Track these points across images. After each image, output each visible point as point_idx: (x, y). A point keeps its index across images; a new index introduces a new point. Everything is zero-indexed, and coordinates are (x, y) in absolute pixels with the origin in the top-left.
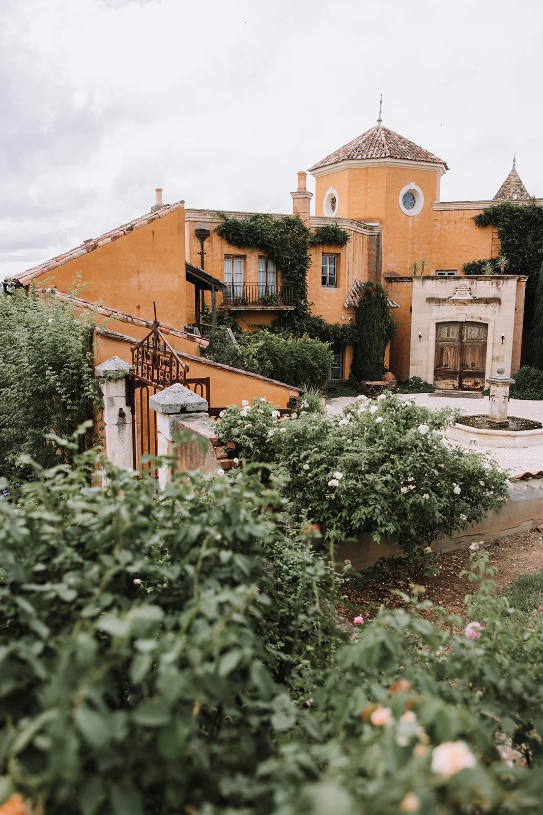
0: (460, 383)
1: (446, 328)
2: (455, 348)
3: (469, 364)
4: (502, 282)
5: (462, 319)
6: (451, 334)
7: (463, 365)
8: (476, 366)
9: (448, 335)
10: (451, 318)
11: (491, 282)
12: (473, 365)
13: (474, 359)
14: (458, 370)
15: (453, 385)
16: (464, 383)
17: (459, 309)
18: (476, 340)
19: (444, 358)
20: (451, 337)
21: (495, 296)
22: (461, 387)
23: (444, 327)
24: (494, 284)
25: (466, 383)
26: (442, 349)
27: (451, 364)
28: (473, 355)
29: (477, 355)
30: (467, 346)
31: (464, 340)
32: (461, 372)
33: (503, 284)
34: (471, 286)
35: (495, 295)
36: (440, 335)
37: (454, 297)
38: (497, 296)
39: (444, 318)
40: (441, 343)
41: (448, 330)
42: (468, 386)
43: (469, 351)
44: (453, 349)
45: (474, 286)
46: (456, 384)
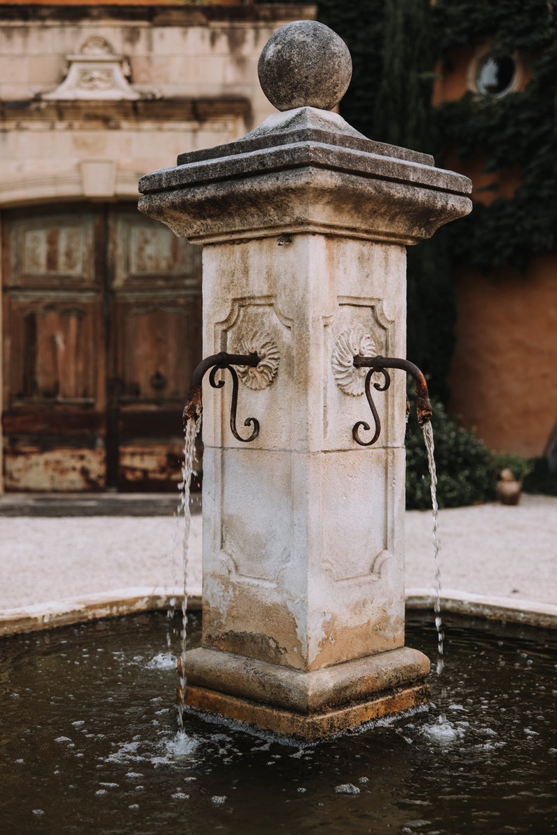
0: (112, 460)
1: (42, 235)
2: (81, 314)
3: (143, 378)
4: (250, 35)
5: (99, 186)
6: (62, 259)
7: (118, 385)
8: (172, 385)
9: (52, 262)
10: (56, 180)
11: (207, 33)
12: (158, 382)
13: (162, 360)
14: (100, 405)
15: (85, 472)
16: (127, 461)
17: (84, 145)
18: (167, 278)
19: (42, 359)
20: (62, 270)
21: (230, 91)
22: (116, 478)
23: (33, 228)
24: (223, 43)
25: (137, 462)
26: (31, 323)
27: (70, 384)
28: (158, 342)
29: (172, 343)
30: (127, 306)
31: (118, 282)
32: (112, 416)
33: (257, 38)
34: (128, 49)
35: (225, 86)
36: (20, 263)
37: (65, 92)
38: (237, 91)
39: (25, 183)
40: (23, 299)
41: (52, 242)
42: (145, 472)
43: (138, 326)
44: (73, 322)
45: (140, 49)
46: (95, 464)
